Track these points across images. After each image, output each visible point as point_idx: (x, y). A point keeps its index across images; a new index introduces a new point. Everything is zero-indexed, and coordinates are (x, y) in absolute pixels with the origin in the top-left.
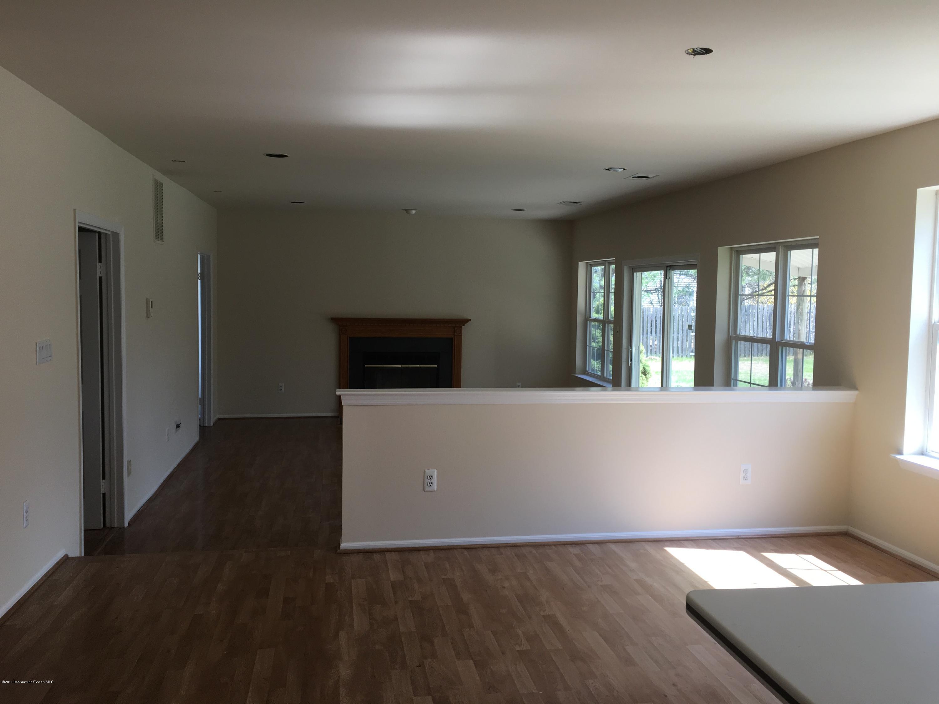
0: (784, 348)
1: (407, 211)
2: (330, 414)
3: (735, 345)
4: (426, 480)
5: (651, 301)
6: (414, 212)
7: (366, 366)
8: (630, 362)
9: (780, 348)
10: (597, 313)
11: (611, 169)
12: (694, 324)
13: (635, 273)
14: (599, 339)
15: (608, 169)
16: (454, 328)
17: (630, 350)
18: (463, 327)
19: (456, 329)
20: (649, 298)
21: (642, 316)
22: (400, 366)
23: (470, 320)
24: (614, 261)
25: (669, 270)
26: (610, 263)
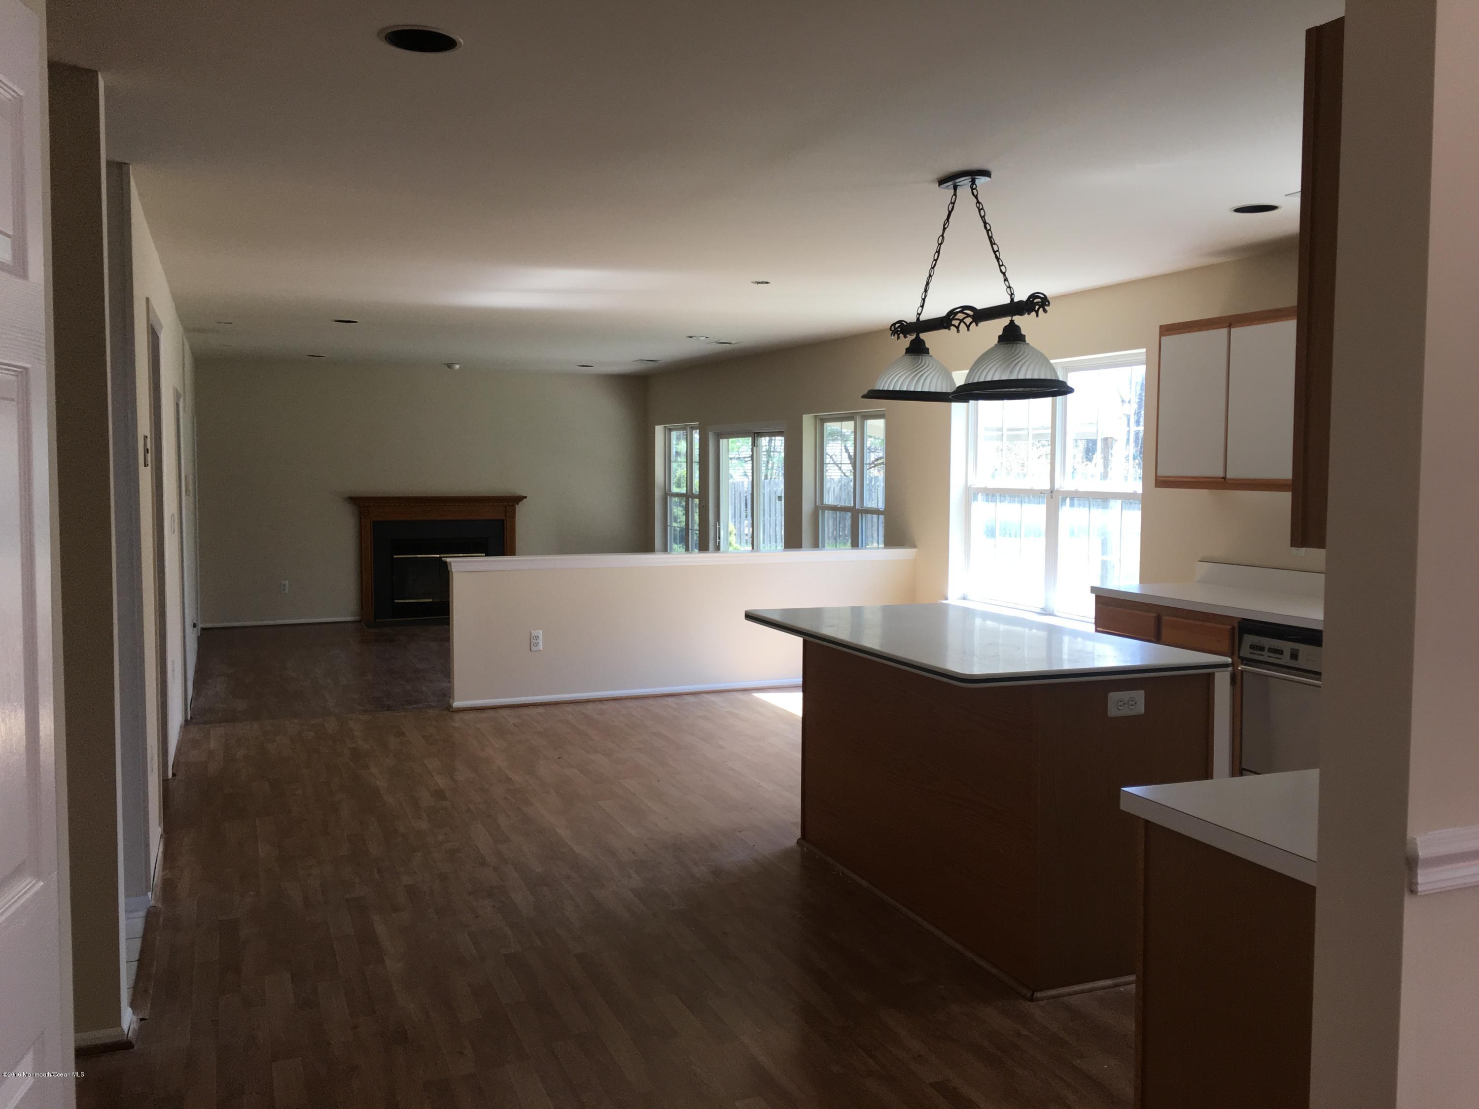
0: (864, 515)
1: (450, 366)
2: (350, 618)
3: (822, 515)
4: (532, 641)
5: (745, 472)
6: (457, 367)
7: (395, 557)
8: (718, 541)
9: (860, 515)
10: (679, 486)
11: (694, 337)
12: (783, 495)
13: (721, 440)
14: (681, 519)
15: (691, 337)
16: (506, 508)
17: (718, 526)
18: (516, 506)
19: (507, 508)
20: (742, 468)
21: (733, 493)
22: (438, 556)
23: (525, 497)
24: (698, 426)
25: (757, 437)
26: (693, 428)
